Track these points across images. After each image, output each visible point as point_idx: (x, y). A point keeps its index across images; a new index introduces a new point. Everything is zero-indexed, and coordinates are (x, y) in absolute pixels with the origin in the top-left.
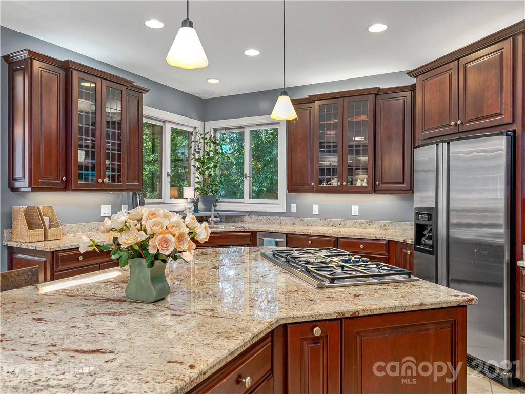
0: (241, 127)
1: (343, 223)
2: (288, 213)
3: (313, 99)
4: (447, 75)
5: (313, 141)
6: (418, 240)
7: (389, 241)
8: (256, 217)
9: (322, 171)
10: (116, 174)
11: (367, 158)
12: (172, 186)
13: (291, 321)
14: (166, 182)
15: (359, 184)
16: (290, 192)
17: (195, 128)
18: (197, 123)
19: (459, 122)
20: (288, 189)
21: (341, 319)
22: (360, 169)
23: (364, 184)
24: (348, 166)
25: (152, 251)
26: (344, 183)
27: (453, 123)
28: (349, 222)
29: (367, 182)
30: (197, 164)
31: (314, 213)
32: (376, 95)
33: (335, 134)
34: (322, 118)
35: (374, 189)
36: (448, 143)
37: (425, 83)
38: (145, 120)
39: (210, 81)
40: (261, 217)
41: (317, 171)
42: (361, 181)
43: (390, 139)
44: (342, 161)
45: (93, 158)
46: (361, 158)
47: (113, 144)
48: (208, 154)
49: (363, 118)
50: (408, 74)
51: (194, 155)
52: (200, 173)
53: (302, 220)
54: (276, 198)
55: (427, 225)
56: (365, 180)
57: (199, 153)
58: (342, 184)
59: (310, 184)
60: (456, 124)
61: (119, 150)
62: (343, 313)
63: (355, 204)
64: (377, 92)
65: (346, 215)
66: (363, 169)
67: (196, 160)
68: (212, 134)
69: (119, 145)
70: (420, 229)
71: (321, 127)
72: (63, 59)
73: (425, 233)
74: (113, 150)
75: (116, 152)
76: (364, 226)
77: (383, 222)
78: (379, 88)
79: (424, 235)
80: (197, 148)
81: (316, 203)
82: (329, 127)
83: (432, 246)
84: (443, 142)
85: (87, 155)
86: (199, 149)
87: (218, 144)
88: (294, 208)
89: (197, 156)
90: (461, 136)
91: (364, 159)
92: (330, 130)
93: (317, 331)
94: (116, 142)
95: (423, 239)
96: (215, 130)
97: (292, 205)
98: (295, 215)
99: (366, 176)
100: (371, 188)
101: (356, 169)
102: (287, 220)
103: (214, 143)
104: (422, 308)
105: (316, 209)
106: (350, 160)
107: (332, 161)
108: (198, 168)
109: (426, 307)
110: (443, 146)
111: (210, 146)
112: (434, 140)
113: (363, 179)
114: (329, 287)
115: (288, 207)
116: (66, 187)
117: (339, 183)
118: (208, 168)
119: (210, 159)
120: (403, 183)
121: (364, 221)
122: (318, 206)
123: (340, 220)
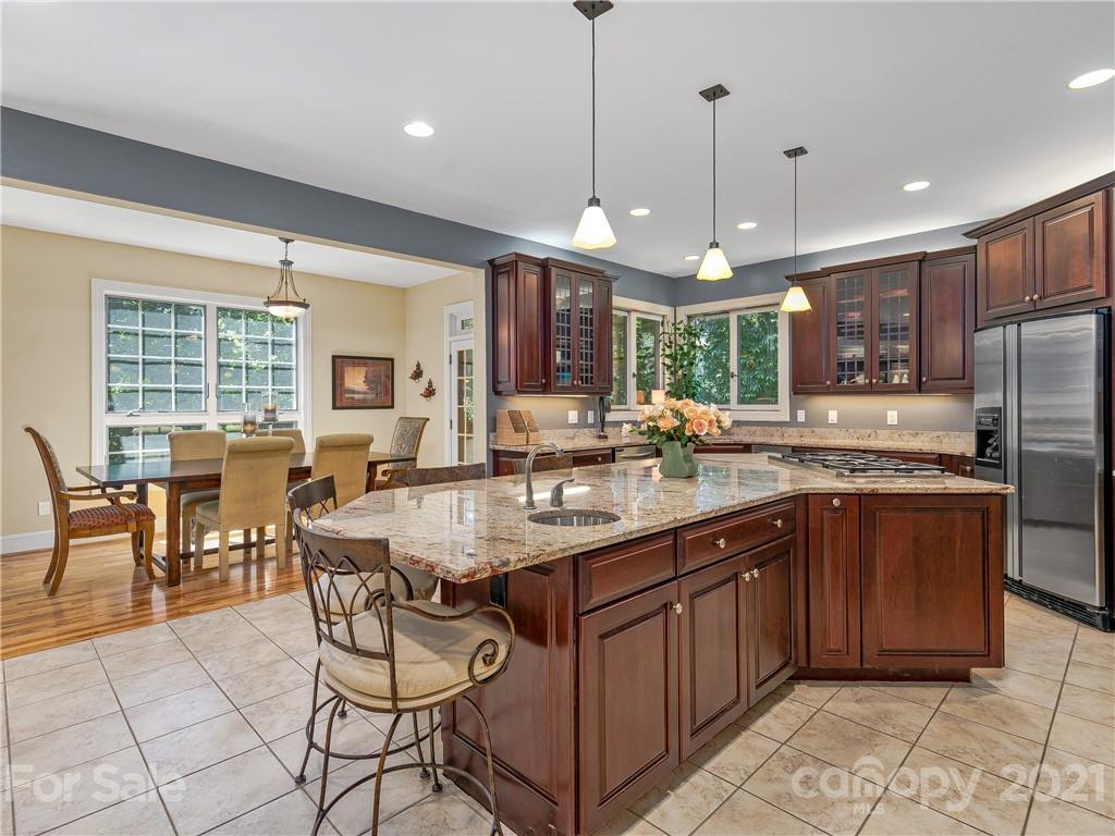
0: (727, 312)
1: (873, 434)
2: (793, 422)
3: (827, 272)
4: (1020, 236)
5: (828, 327)
6: (981, 452)
7: (940, 455)
8: (748, 428)
9: (841, 365)
10: (589, 375)
11: (907, 347)
12: (638, 389)
13: (812, 492)
14: (632, 383)
15: (896, 380)
16: (795, 394)
17: (663, 316)
18: (666, 310)
19: (1036, 297)
20: (793, 390)
21: (859, 495)
22: (897, 361)
23: (905, 381)
24: (881, 357)
25: (688, 433)
26: (874, 381)
27: (1027, 298)
28: (883, 433)
29: (909, 379)
30: (668, 361)
31: (830, 422)
32: (920, 261)
33: (862, 316)
34: (841, 296)
35: (919, 387)
36: (1019, 325)
37: (990, 247)
38: (614, 312)
39: (687, 258)
41: (834, 365)
42: (900, 376)
43: (943, 320)
44: (870, 350)
45: (569, 358)
46: (899, 347)
47: (586, 342)
48: (682, 349)
49: (902, 293)
50: (965, 235)
51: (664, 350)
52: (672, 373)
53: (813, 432)
54: (776, 402)
55: (992, 431)
56: (905, 376)
57: (670, 347)
58: (871, 382)
59: (825, 383)
60: (1032, 300)
61: (592, 349)
62: (862, 489)
63: (892, 410)
64: (923, 258)
65: (880, 424)
66: (902, 361)
67: (667, 356)
68: (685, 322)
69: (591, 342)
70: (983, 438)
71: (840, 308)
72: (542, 256)
73: (990, 441)
74: (586, 349)
75: (589, 351)
76: (905, 438)
77: (934, 434)
78: (926, 253)
79: (990, 445)
80: (667, 342)
81: (833, 408)
82: (852, 308)
83: (999, 458)
84: (1011, 323)
85: (563, 356)
86: (671, 342)
87: (695, 335)
88: (801, 415)
89: (668, 352)
90: (1040, 314)
91: (903, 348)
92: (853, 311)
93: (836, 502)
94: (589, 339)
95: (988, 450)
96: (690, 318)
97: (799, 411)
98: (803, 425)
99: (907, 371)
100: (914, 387)
101: (891, 361)
102: (793, 431)
103: (690, 334)
104: (946, 492)
105: (833, 416)
106: (883, 348)
107: (856, 351)
108: (669, 367)
109: (951, 492)
110: (1012, 329)
111: (684, 338)
112: (1001, 320)
113: (903, 374)
114: (848, 476)
115: (793, 414)
116: (546, 389)
117: (867, 381)
118: (682, 367)
119: (684, 354)
120: (963, 378)
121: (905, 432)
122: (836, 412)
123: (869, 431)
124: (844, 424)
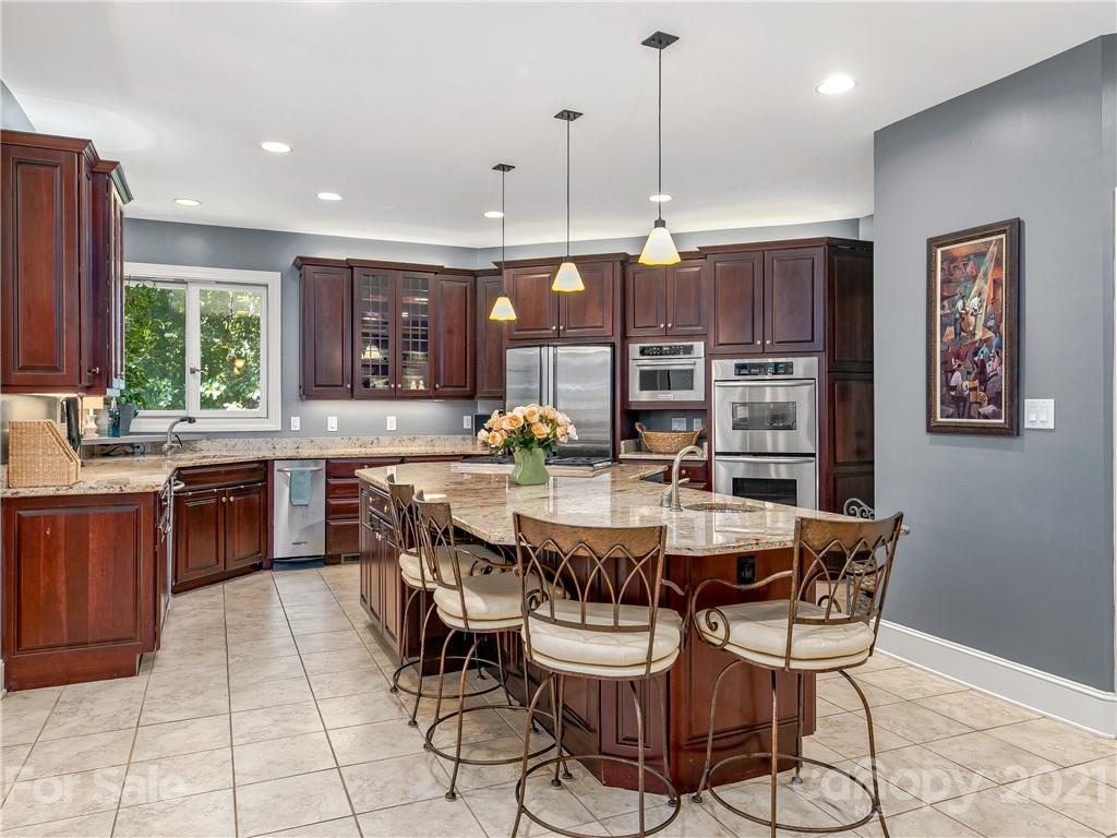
0: (181, 282)
1: (375, 441)
2: (284, 432)
3: (351, 264)
4: (545, 278)
5: (352, 324)
8: (224, 441)
15: (411, 387)
16: (308, 398)
19: (561, 328)
23: (422, 387)
28: (385, 439)
29: (425, 385)
31: (330, 429)
32: (436, 274)
35: (434, 393)
36: (555, 349)
40: (233, 441)
41: (358, 367)
42: (416, 382)
43: (451, 332)
50: (495, 263)
53: (312, 441)
56: (421, 382)
59: (344, 386)
60: (557, 329)
64: (439, 271)
65: (379, 429)
76: (405, 443)
77: (429, 438)
78: (443, 268)
81: (335, 414)
84: (546, 346)
88: (296, 423)
97: (293, 418)
98: (298, 433)
99: (422, 377)
100: (425, 394)
102: (282, 441)
105: (333, 424)
110: (547, 351)
113: (418, 380)
115: (286, 422)
117: (393, 386)
120: (466, 386)
121: (404, 437)
122: (335, 418)
123: (372, 438)
124: (346, 430)
